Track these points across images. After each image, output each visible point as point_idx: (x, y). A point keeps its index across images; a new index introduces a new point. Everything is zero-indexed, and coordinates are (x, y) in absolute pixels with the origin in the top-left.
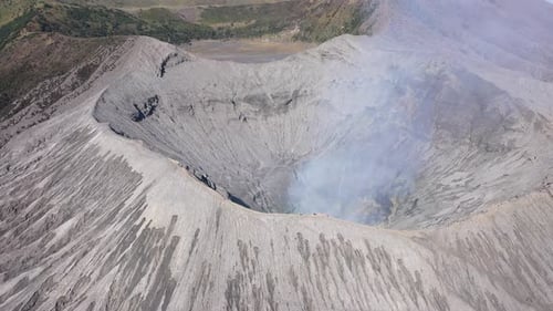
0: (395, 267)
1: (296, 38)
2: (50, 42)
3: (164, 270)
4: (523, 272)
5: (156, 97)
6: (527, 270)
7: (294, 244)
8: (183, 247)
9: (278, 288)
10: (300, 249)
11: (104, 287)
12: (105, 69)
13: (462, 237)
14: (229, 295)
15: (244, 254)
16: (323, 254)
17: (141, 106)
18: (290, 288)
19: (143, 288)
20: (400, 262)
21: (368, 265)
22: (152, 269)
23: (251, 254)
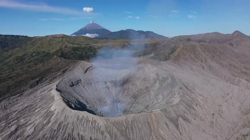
0: (97, 124)
1: (152, 58)
2: (59, 61)
3: (50, 119)
4: (127, 130)
5: (80, 80)
6: (129, 130)
7: (77, 117)
8: (55, 115)
9: (69, 125)
10: (77, 118)
11: (38, 121)
12: (70, 71)
13: (116, 120)
14: (59, 125)
15: (65, 117)
16: (82, 119)
17: (73, 82)
18: (71, 125)
19: (45, 122)
20: (98, 124)
21: (91, 123)
22: (48, 119)
23: (67, 118)
